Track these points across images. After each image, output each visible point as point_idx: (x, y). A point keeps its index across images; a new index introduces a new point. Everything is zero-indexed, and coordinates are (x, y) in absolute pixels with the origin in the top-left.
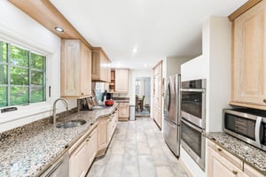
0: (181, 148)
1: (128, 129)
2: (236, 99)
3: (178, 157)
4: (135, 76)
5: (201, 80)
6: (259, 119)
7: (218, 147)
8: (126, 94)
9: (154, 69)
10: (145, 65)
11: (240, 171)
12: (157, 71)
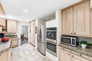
0: (46, 52)
1: (18, 51)
2: (63, 33)
3: (45, 55)
4: (20, 25)
5: (56, 28)
6: (71, 38)
7: (63, 48)
8: (15, 33)
9: (30, 22)
10: (27, 20)
11: (70, 53)
12: (32, 23)
